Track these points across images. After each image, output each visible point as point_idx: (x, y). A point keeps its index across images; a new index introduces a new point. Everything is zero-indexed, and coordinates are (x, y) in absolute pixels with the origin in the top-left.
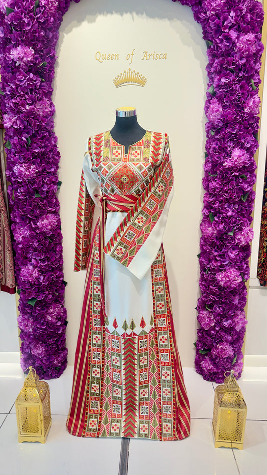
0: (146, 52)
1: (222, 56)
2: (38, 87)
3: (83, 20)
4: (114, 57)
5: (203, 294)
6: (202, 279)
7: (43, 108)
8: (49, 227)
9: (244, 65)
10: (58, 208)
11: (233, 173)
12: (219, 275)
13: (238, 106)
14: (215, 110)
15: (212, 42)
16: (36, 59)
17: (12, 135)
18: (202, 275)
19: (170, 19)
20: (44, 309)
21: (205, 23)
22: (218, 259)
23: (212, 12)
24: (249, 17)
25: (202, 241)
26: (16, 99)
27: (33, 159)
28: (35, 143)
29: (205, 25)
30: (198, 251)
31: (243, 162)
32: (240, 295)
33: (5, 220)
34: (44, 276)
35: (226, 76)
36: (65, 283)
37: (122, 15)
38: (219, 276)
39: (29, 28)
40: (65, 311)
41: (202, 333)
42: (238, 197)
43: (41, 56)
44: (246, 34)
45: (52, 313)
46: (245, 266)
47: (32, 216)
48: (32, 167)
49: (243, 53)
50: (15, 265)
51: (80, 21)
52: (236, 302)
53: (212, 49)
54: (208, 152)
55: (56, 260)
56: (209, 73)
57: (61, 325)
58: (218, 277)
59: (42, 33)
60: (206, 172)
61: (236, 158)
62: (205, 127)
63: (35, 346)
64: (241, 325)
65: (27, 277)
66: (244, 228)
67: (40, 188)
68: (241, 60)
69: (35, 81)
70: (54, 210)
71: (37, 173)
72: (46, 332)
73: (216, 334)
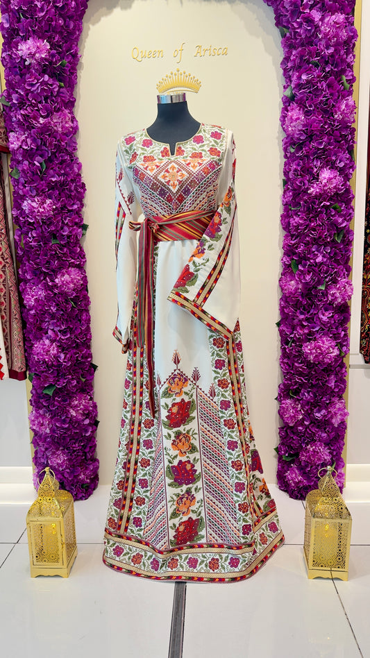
0: (200, 47)
1: (302, 45)
2: (55, 94)
3: (115, 7)
4: (157, 54)
5: (285, 376)
6: (285, 356)
7: (62, 122)
8: (72, 285)
9: (332, 55)
10: (84, 260)
11: (322, 202)
12: (307, 347)
13: (325, 111)
14: (294, 117)
15: (288, 28)
16: (53, 56)
17: (21, 159)
18: (283, 350)
20: (66, 401)
21: (278, 3)
22: (305, 324)
25: (282, 303)
26: (26, 109)
27: (49, 190)
28: (52, 169)
29: (278, 5)
30: (276, 317)
31: (335, 187)
32: (337, 374)
33: (11, 276)
34: (66, 354)
35: (308, 71)
36: (95, 367)
39: (42, 14)
40: (95, 406)
41: (286, 431)
43: (59, 53)
44: (333, 14)
45: (77, 406)
46: (343, 333)
47: (48, 269)
48: (48, 201)
49: (330, 39)
50: (25, 340)
51: (111, 8)
52: (332, 384)
53: (288, 37)
54: (288, 176)
55: (81, 333)
56: (286, 71)
57: (90, 424)
58: (306, 349)
59: (60, 22)
60: (286, 206)
61: (325, 181)
62: (282, 143)
63: (54, 453)
64: (339, 417)
65: (42, 355)
66: (339, 279)
67: (58, 231)
68: (327, 49)
69: (52, 85)
70: (78, 263)
71: (54, 210)
72: (69, 433)
73: (306, 430)
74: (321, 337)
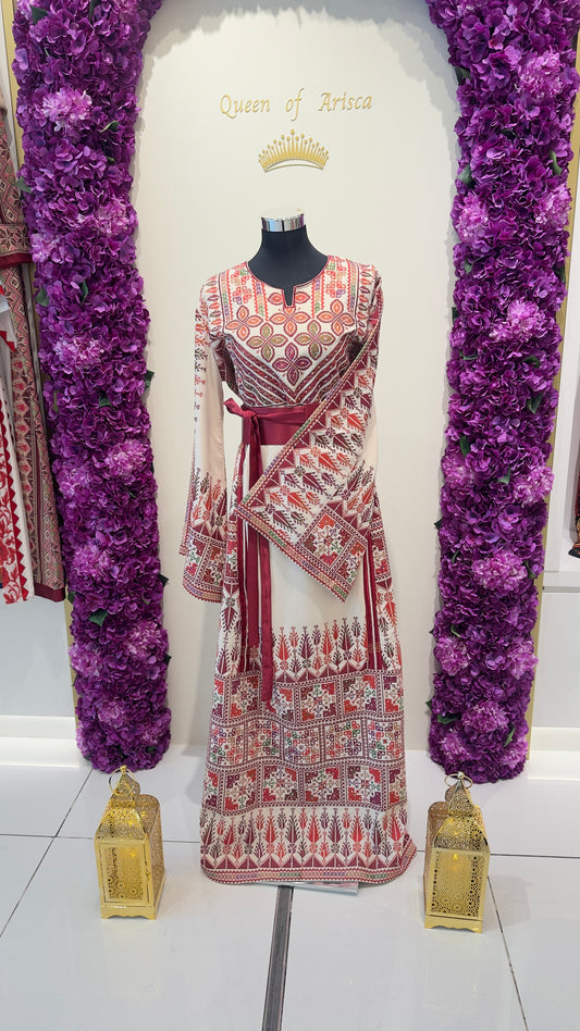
0: (328, 95)
1: (490, 101)
2: (101, 176)
3: (194, 28)
4: (260, 106)
5: (445, 603)
6: (445, 572)
7: (112, 219)
8: (130, 467)
9: (536, 121)
10: (147, 427)
11: (509, 353)
12: (479, 565)
13: (522, 211)
14: (473, 218)
15: (468, 70)
16: (97, 115)
17: (50, 277)
18: (445, 564)
19: (379, 20)
20: (122, 633)
21: (454, 30)
23: (468, 8)
24: (547, 15)
25: (445, 495)
26: (56, 202)
27: (93, 326)
28: (98, 293)
29: (454, 33)
30: (435, 514)
31: (531, 331)
32: (522, 604)
33: (44, 452)
34: (122, 567)
35: (497, 146)
36: (164, 580)
37: (275, 13)
38: (479, 569)
39: (80, 50)
40: (165, 636)
41: (444, 680)
42: (521, 403)
43: (107, 109)
44: (541, 54)
45: (137, 640)
46: (534, 545)
47: (93, 444)
48: (93, 343)
49: (534, 95)
50: (63, 543)
51: (187, 29)
52: (514, 620)
53: (468, 86)
54: (460, 306)
55: (144, 534)
56: (462, 139)
57: (157, 663)
58: (477, 568)
59: (108, 60)
60: (456, 350)
61: (516, 321)
62: (452, 253)
63: (105, 705)
64: (523, 666)
65: (88, 568)
66: (532, 468)
67: (109, 386)
68: (529, 111)
69: (95, 163)
70: (139, 431)
71: (102, 355)
72: (127, 677)
73: (473, 684)
74: (500, 552)
